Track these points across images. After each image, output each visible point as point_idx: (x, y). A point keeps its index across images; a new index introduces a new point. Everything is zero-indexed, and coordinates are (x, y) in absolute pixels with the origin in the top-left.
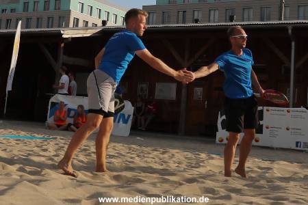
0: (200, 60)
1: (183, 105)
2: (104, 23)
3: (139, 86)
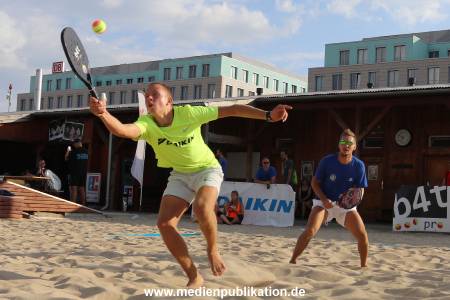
0: (373, 133)
2: (259, 91)
3: (304, 166)
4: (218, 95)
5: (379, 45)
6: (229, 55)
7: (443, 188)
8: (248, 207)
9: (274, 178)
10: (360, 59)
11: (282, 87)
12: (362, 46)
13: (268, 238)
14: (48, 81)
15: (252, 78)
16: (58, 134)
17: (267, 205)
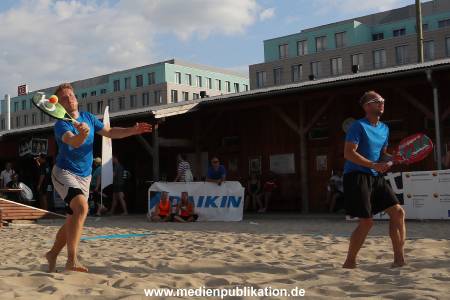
0: (319, 124)
1: (304, 180)
2: (203, 94)
3: (251, 162)
4: (165, 103)
5: (318, 34)
6: (172, 62)
7: (398, 174)
8: (200, 205)
10: (300, 50)
11: (224, 85)
12: (301, 38)
14: (15, 103)
15: (195, 81)
16: (27, 150)
17: (218, 202)
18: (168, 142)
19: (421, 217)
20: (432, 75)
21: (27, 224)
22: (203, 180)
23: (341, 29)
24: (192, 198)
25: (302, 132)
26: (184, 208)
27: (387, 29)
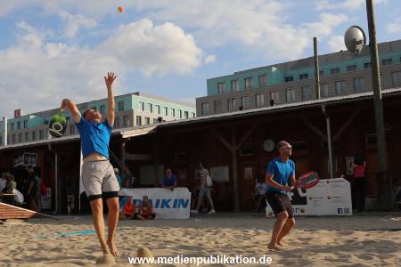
0: (246, 144)
1: (236, 186)
2: (160, 119)
4: (132, 125)
5: (247, 76)
6: (137, 94)
8: (157, 206)
9: (176, 183)
10: (234, 87)
11: (177, 113)
12: (234, 79)
13: (172, 229)
14: (11, 124)
15: (155, 109)
16: (19, 162)
17: (171, 204)
18: (133, 157)
19: (319, 214)
20: (326, 109)
21: (19, 222)
22: (160, 186)
23: (263, 72)
24: (151, 201)
25: (234, 149)
26: (145, 208)
27: (295, 73)
